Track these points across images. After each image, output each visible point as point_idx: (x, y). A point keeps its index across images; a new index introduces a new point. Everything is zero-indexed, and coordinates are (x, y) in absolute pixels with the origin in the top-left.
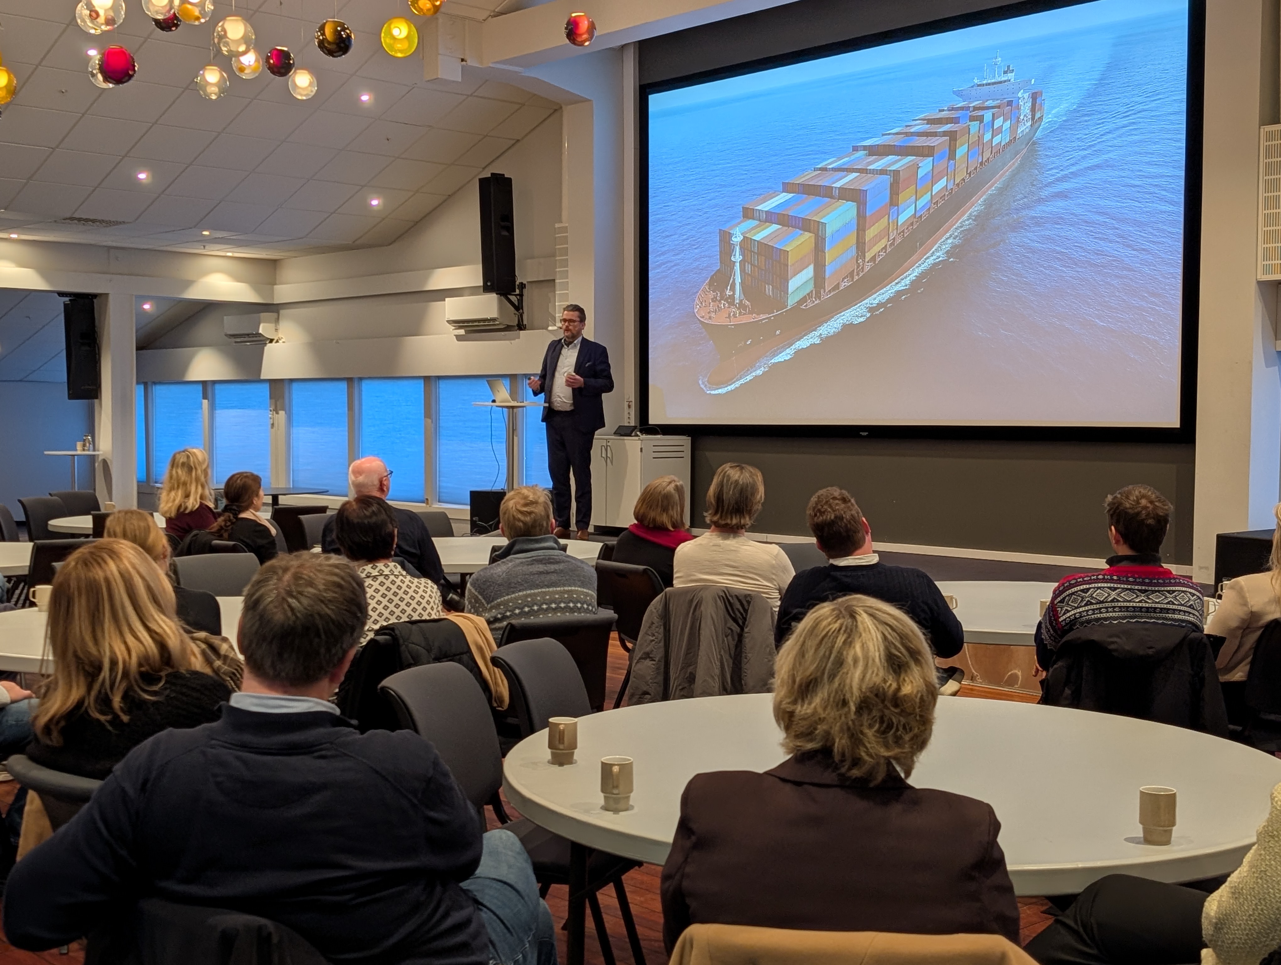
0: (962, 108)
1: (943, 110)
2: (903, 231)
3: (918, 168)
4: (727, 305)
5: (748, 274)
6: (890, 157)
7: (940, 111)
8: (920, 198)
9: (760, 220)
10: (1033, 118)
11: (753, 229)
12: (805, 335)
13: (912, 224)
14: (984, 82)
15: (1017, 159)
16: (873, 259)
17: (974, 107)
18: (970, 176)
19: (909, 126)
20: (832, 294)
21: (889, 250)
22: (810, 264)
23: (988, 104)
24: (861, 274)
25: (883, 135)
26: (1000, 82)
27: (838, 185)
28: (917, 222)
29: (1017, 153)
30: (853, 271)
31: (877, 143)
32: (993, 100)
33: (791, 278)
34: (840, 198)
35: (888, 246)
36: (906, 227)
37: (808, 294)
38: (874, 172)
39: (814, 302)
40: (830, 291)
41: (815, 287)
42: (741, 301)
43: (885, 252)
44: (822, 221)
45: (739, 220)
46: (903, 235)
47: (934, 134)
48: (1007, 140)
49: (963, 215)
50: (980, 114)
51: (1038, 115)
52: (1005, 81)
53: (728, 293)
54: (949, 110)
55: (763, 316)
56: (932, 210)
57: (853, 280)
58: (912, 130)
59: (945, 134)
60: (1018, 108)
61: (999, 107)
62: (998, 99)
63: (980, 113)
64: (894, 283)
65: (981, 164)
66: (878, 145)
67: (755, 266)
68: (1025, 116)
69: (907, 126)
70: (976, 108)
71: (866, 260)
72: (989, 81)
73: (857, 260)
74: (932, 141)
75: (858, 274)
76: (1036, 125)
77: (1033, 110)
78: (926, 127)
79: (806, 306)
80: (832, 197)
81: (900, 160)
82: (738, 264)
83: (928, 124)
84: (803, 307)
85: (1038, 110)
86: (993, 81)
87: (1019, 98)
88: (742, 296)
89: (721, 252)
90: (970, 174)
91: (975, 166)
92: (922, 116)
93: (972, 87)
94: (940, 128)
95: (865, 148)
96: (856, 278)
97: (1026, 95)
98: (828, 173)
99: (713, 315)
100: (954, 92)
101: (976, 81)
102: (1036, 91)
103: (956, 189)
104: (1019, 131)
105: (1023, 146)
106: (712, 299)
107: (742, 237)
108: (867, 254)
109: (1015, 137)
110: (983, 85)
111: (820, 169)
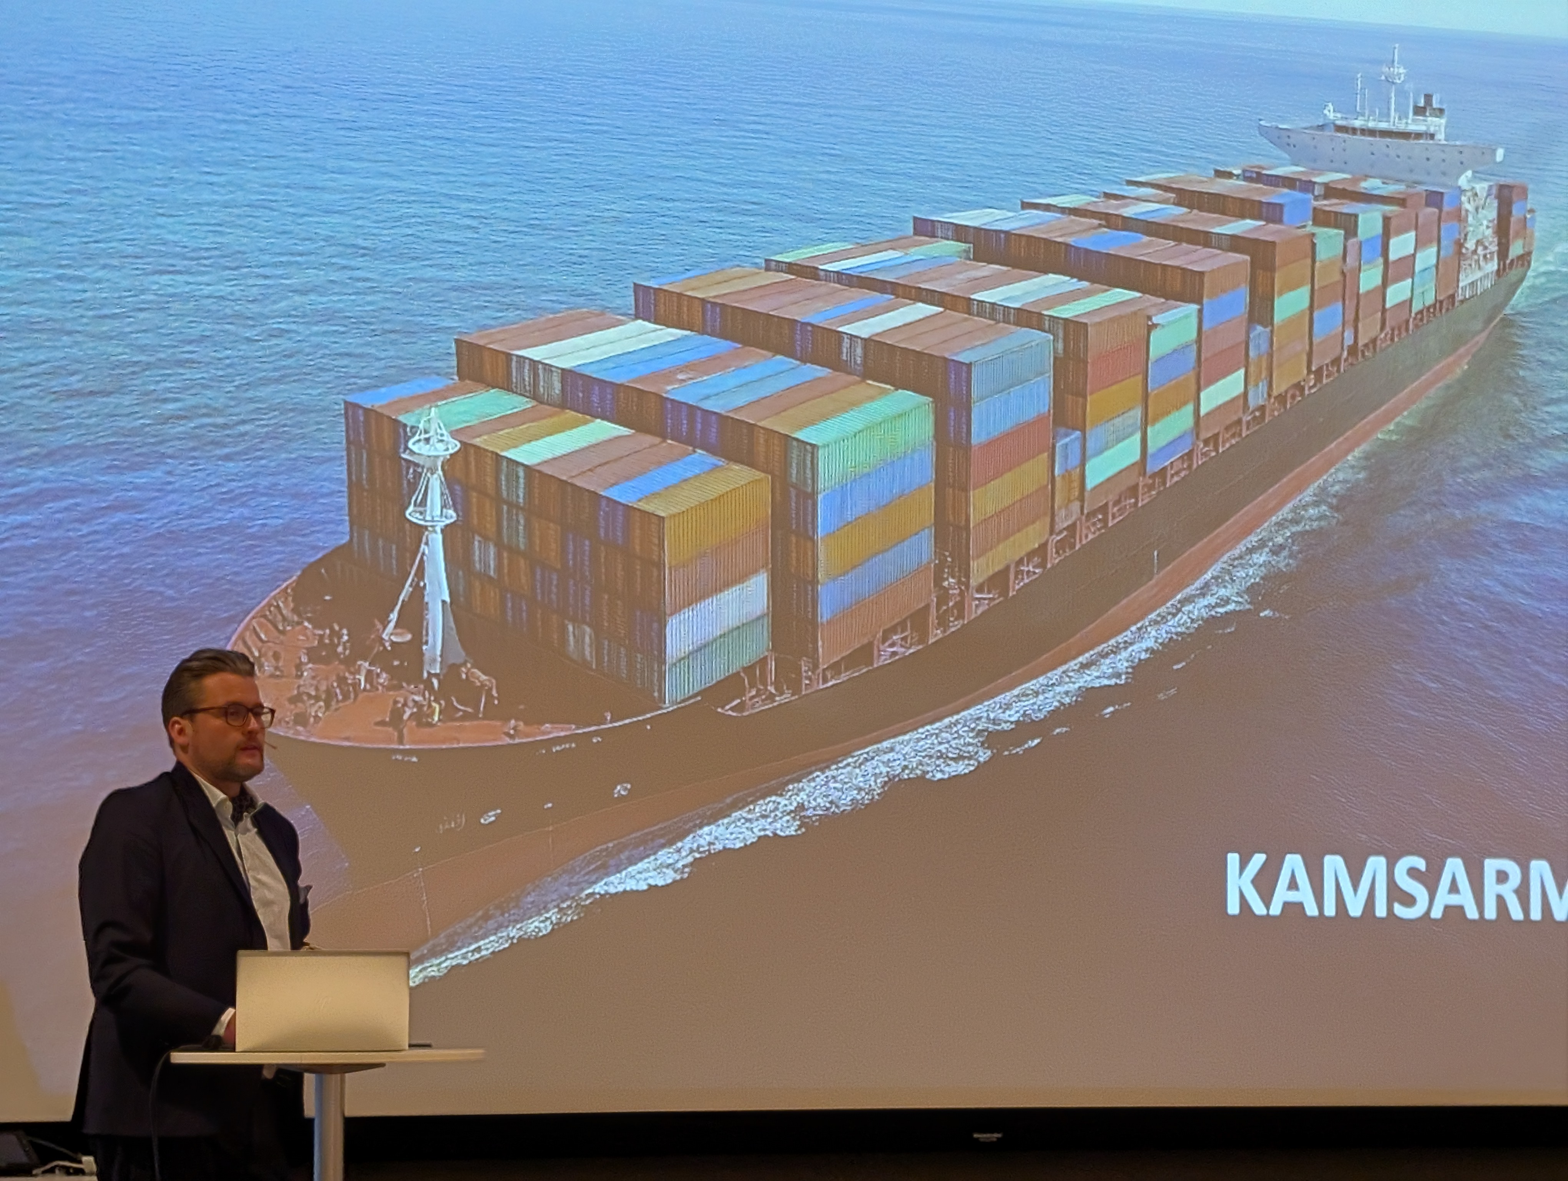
0: (1288, 182)
1: (1230, 175)
2: (1104, 509)
3: (1151, 327)
4: (384, 678)
5: (484, 576)
6: (1052, 278)
7: (1219, 174)
8: (1156, 420)
9: (534, 396)
10: (1503, 252)
11: (505, 421)
12: (736, 806)
13: (1133, 491)
14: (1358, 123)
15: (1461, 357)
16: (998, 580)
17: (1326, 186)
18: (1319, 378)
19: (1116, 197)
20: (844, 677)
21: (1053, 560)
22: (755, 571)
23: (1371, 185)
24: (955, 626)
25: (1025, 206)
26: (1405, 135)
27: (863, 329)
28: (1151, 487)
29: (1459, 340)
30: (927, 607)
31: (1005, 227)
32: (1386, 180)
33: (676, 610)
34: (869, 372)
35: (1051, 549)
36: (1112, 498)
37: (749, 670)
38: (992, 311)
39: (771, 697)
40: (836, 668)
41: (774, 648)
42: (451, 670)
43: (1042, 565)
44: (800, 435)
45: (440, 384)
46: (1105, 521)
47: (1204, 239)
48: (1430, 299)
49: (1300, 488)
50: (1345, 210)
51: (1516, 249)
52: (1418, 135)
53: (391, 634)
54: (1246, 179)
55: (551, 731)
56: (1198, 462)
57: (923, 639)
58: (1129, 211)
59: (1236, 243)
60: (1459, 216)
61: (1401, 202)
62: (1399, 181)
63: (1348, 207)
64: (1073, 664)
65: (1353, 350)
66: (1006, 233)
67: (513, 551)
68: (1478, 243)
69: (1107, 196)
70: (1330, 191)
71: (973, 583)
72: (1371, 125)
73: (938, 579)
74: (1194, 257)
75: (943, 622)
76: (1513, 275)
77: (1502, 228)
78: (1172, 213)
79: (739, 708)
80: (835, 364)
81: (1087, 294)
82: (437, 539)
83: (1178, 204)
84: (727, 710)
85: (1517, 235)
86: (1383, 126)
87: (1462, 191)
88: (458, 654)
89: (354, 486)
90: (1319, 373)
91: (1333, 356)
92: (1160, 177)
93: (1321, 127)
94: (1220, 224)
95: (960, 232)
96: (936, 635)
97: (1481, 187)
98: (824, 287)
99: (317, 709)
100: (1264, 132)
101: (1331, 114)
102: (1509, 181)
103: (1274, 411)
104: (1464, 281)
105: (1478, 325)
106: (310, 652)
107: (454, 446)
108: (974, 565)
109: (1452, 297)
110: (1354, 131)
111: (790, 268)
